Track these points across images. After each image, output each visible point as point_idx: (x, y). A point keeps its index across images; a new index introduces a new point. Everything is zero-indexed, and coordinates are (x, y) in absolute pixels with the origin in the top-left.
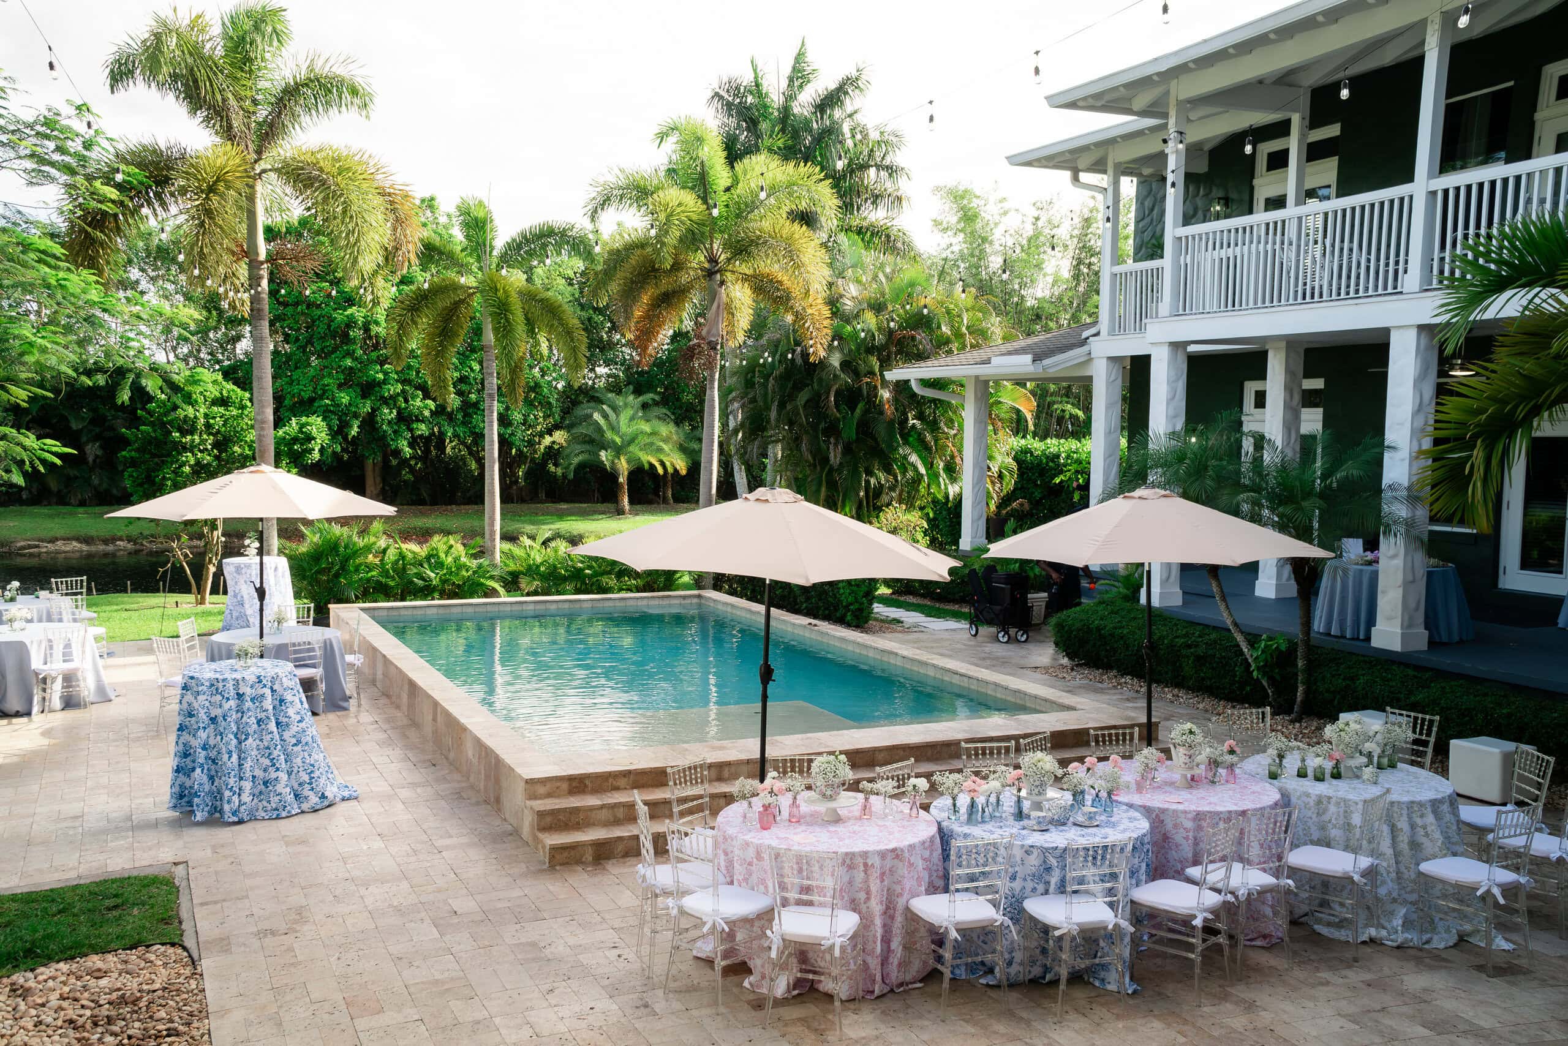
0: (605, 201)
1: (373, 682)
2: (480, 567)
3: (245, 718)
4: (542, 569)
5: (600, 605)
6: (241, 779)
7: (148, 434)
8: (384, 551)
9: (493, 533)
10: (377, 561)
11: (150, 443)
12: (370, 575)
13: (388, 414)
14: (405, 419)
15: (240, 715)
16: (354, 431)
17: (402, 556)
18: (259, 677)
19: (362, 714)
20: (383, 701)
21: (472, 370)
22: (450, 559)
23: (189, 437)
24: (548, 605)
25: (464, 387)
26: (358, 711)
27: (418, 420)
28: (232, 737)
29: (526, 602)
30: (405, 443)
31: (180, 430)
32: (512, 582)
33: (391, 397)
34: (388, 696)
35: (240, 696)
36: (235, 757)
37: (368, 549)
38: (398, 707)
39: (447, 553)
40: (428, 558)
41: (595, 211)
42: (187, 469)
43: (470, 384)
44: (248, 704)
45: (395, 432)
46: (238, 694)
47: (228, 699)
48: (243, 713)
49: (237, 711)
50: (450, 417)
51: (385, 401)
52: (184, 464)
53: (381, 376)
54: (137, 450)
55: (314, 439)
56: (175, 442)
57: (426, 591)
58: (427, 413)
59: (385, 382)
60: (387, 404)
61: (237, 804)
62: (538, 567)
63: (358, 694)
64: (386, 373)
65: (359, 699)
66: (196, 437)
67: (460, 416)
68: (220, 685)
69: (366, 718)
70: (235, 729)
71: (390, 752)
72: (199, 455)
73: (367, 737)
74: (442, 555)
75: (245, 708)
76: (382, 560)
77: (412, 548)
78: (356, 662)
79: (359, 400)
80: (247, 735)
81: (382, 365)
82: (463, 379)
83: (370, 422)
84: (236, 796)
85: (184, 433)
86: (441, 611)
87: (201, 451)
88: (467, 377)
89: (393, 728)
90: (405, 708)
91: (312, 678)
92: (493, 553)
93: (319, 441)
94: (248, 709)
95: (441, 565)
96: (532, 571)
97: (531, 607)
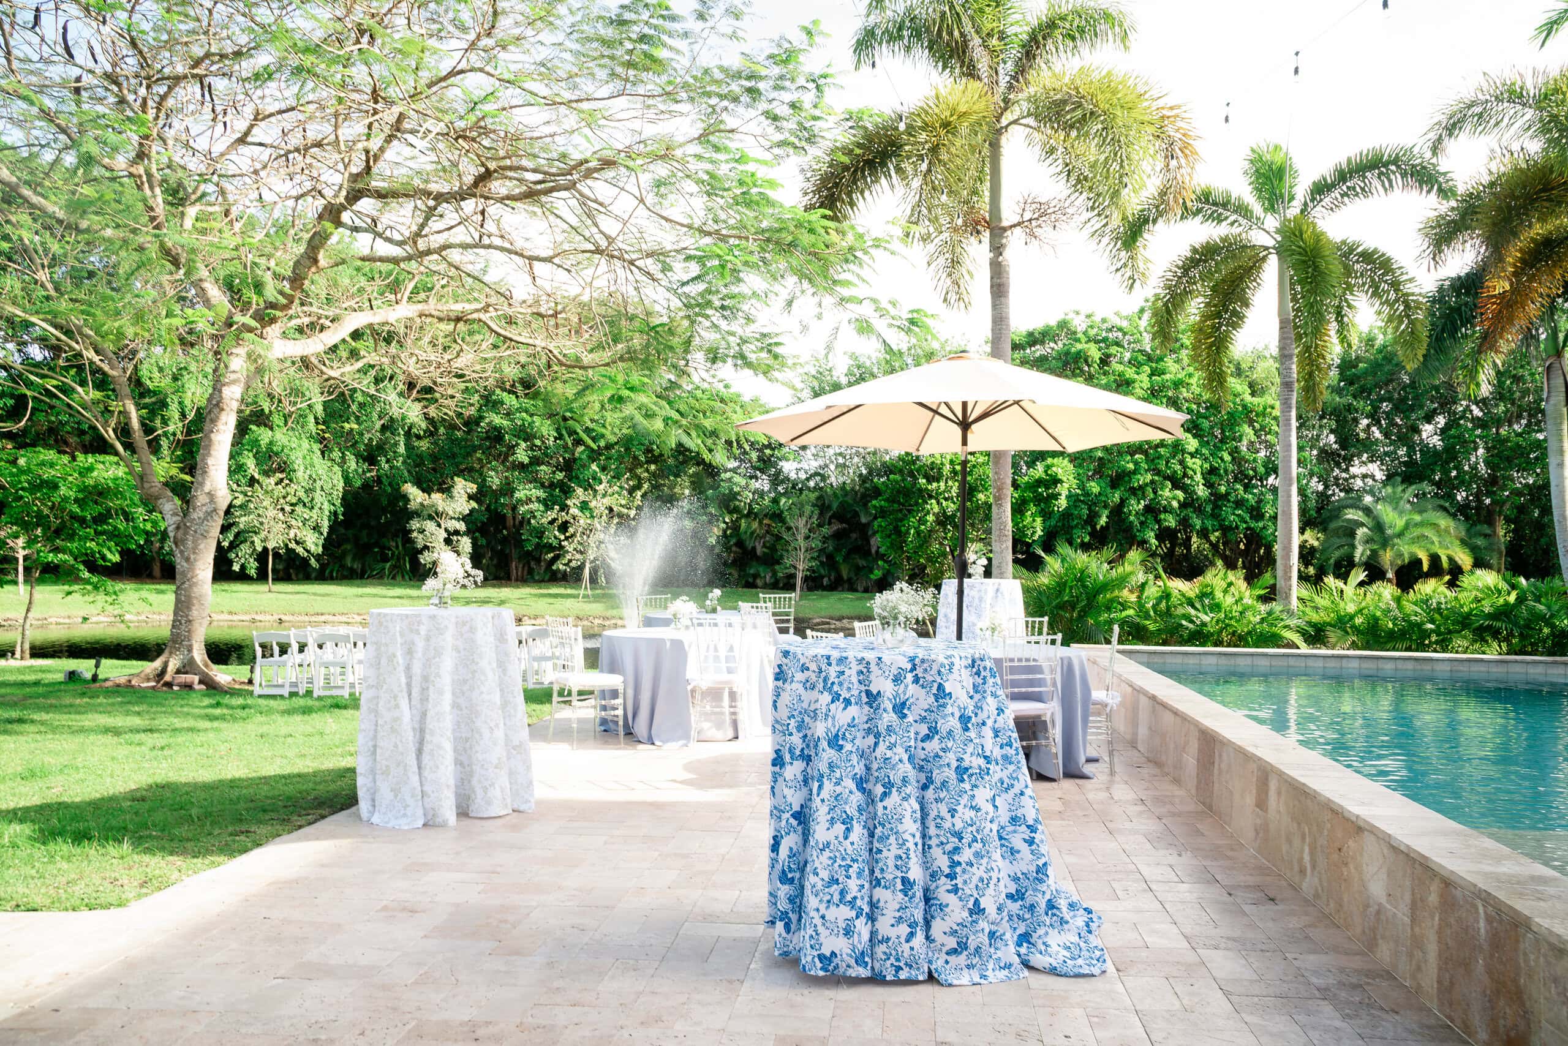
0: (1453, 127)
1: (1133, 744)
2: (1270, 613)
3: (882, 748)
4: (1358, 621)
5: (1464, 668)
6: (876, 883)
7: (897, 482)
8: (1143, 586)
9: (1288, 568)
10: (1133, 598)
11: (899, 492)
12: (1124, 614)
13: (1136, 506)
14: (1153, 510)
15: (871, 740)
16: (1103, 521)
17: (1166, 595)
18: (912, 660)
19: (1116, 786)
20: (1148, 770)
21: (1222, 459)
22: (1229, 600)
23: (935, 485)
24: (1381, 664)
25: (1213, 478)
26: (1112, 782)
27: (1165, 511)
28: (850, 784)
29: (1347, 657)
30: (1152, 534)
31: (926, 476)
32: (1316, 635)
33: (1140, 487)
34: (1157, 764)
35: (873, 698)
36: (858, 832)
37: (1121, 582)
38: (1177, 781)
39: (1225, 591)
40: (1202, 596)
41: (1440, 139)
42: (931, 518)
43: (1220, 475)
44: (889, 717)
45: (1142, 523)
46: (868, 693)
47: (847, 702)
48: (877, 735)
49: (869, 731)
50: (1199, 510)
51: (1133, 491)
52: (928, 513)
53: (1131, 466)
54: (886, 500)
55: (1060, 481)
56: (920, 490)
57: (1199, 636)
58: (1175, 504)
59: (1135, 472)
60: (1135, 495)
61: (866, 936)
62: (1352, 617)
63: (1111, 753)
64: (1136, 463)
65: (1111, 763)
66: (942, 484)
67: (1209, 509)
68: (833, 672)
69: (1123, 792)
70: (860, 769)
71: (1173, 859)
72: (944, 503)
73: (1128, 825)
74: (1219, 594)
75: (882, 728)
76: (1139, 597)
77: (1178, 586)
78: (1110, 701)
79: (1109, 490)
80: (888, 786)
81: (1132, 455)
82: (1213, 471)
83: (1117, 512)
84: (863, 919)
85: (930, 479)
86: (1223, 661)
87: (946, 499)
88: (1217, 469)
89: (1173, 815)
90: (1191, 783)
91: (1039, 717)
92: (1287, 597)
93: (1066, 485)
94: (890, 729)
95: (1216, 607)
96: (1343, 623)
97: (1355, 664)
